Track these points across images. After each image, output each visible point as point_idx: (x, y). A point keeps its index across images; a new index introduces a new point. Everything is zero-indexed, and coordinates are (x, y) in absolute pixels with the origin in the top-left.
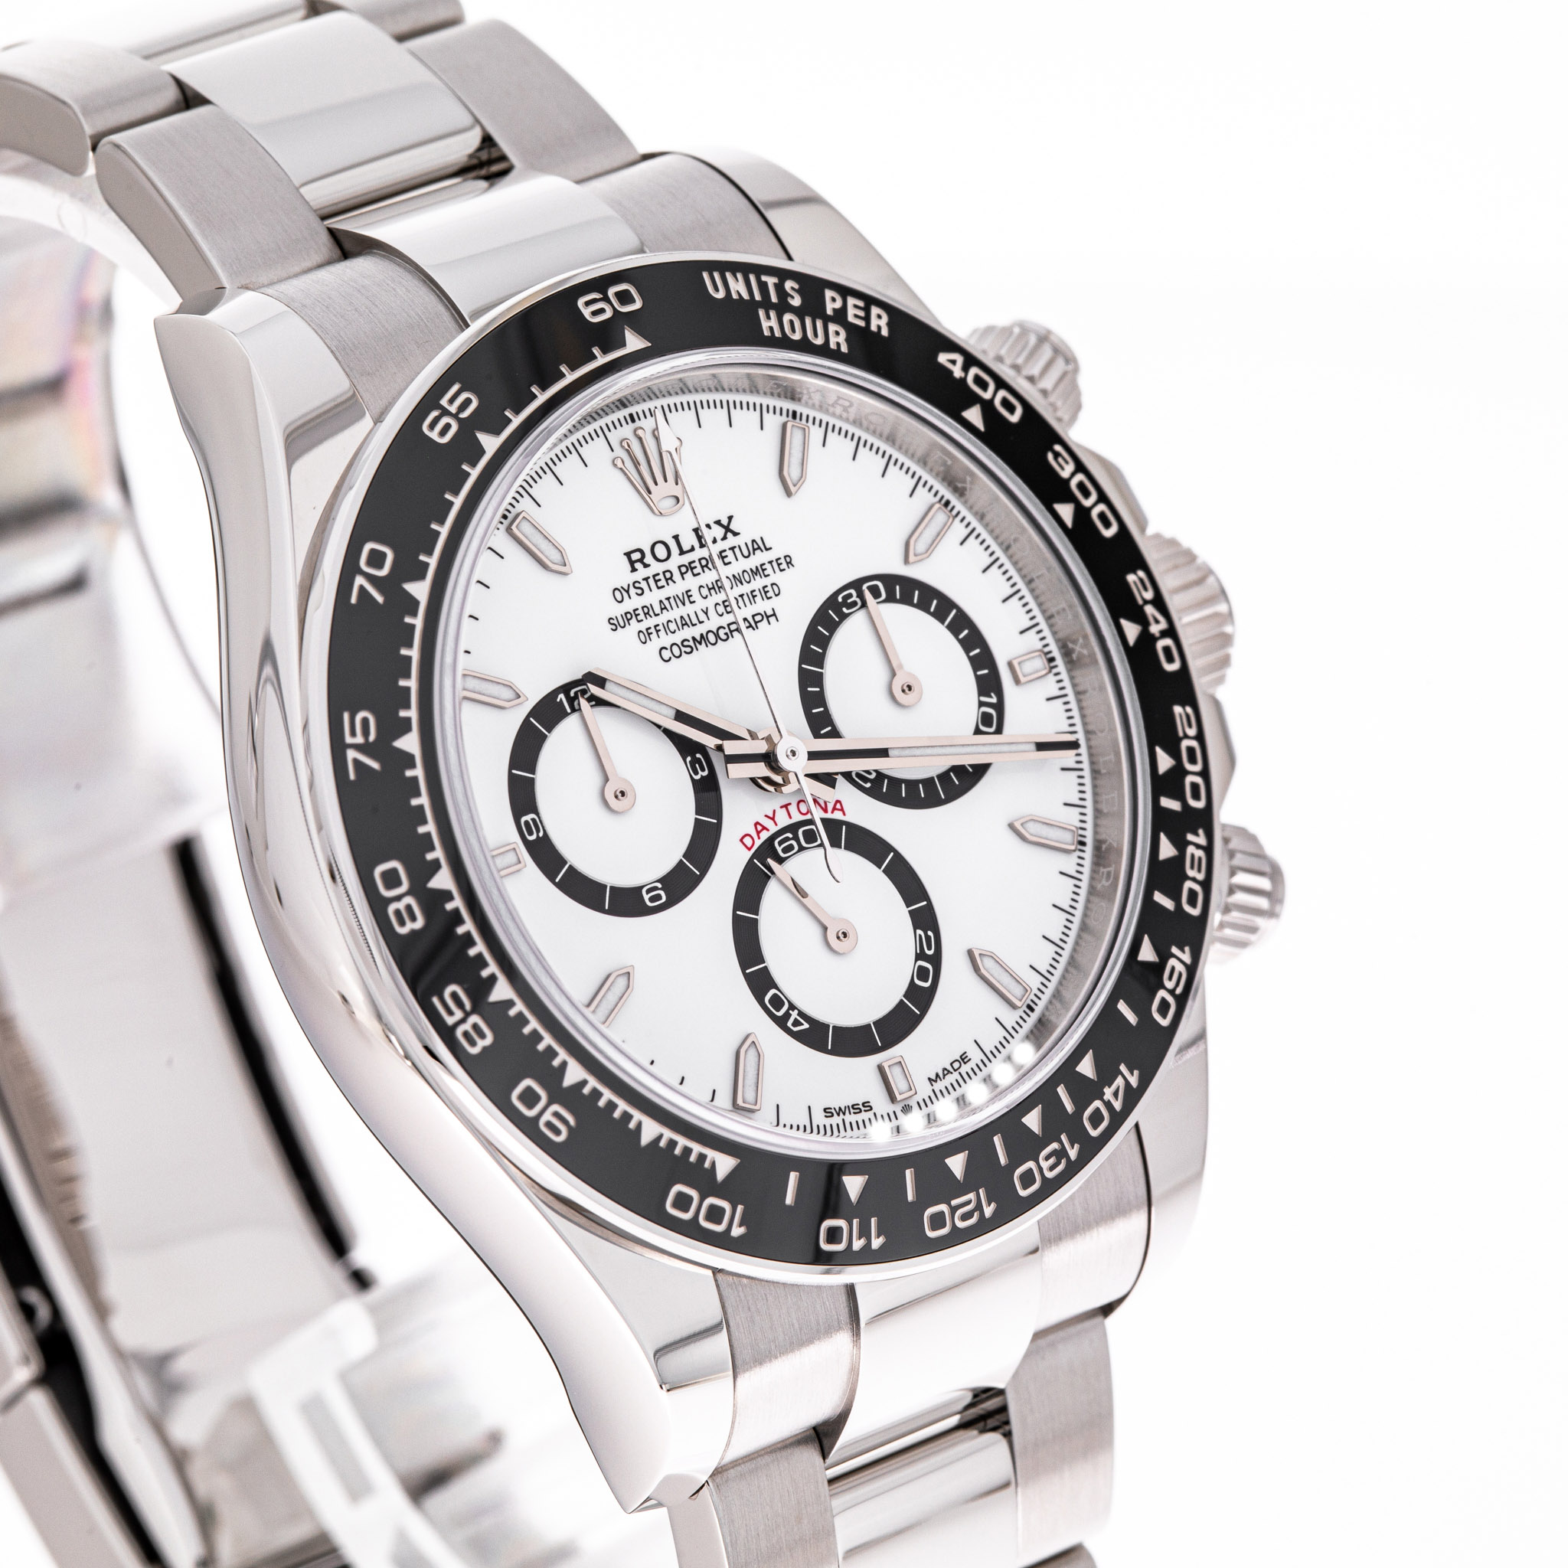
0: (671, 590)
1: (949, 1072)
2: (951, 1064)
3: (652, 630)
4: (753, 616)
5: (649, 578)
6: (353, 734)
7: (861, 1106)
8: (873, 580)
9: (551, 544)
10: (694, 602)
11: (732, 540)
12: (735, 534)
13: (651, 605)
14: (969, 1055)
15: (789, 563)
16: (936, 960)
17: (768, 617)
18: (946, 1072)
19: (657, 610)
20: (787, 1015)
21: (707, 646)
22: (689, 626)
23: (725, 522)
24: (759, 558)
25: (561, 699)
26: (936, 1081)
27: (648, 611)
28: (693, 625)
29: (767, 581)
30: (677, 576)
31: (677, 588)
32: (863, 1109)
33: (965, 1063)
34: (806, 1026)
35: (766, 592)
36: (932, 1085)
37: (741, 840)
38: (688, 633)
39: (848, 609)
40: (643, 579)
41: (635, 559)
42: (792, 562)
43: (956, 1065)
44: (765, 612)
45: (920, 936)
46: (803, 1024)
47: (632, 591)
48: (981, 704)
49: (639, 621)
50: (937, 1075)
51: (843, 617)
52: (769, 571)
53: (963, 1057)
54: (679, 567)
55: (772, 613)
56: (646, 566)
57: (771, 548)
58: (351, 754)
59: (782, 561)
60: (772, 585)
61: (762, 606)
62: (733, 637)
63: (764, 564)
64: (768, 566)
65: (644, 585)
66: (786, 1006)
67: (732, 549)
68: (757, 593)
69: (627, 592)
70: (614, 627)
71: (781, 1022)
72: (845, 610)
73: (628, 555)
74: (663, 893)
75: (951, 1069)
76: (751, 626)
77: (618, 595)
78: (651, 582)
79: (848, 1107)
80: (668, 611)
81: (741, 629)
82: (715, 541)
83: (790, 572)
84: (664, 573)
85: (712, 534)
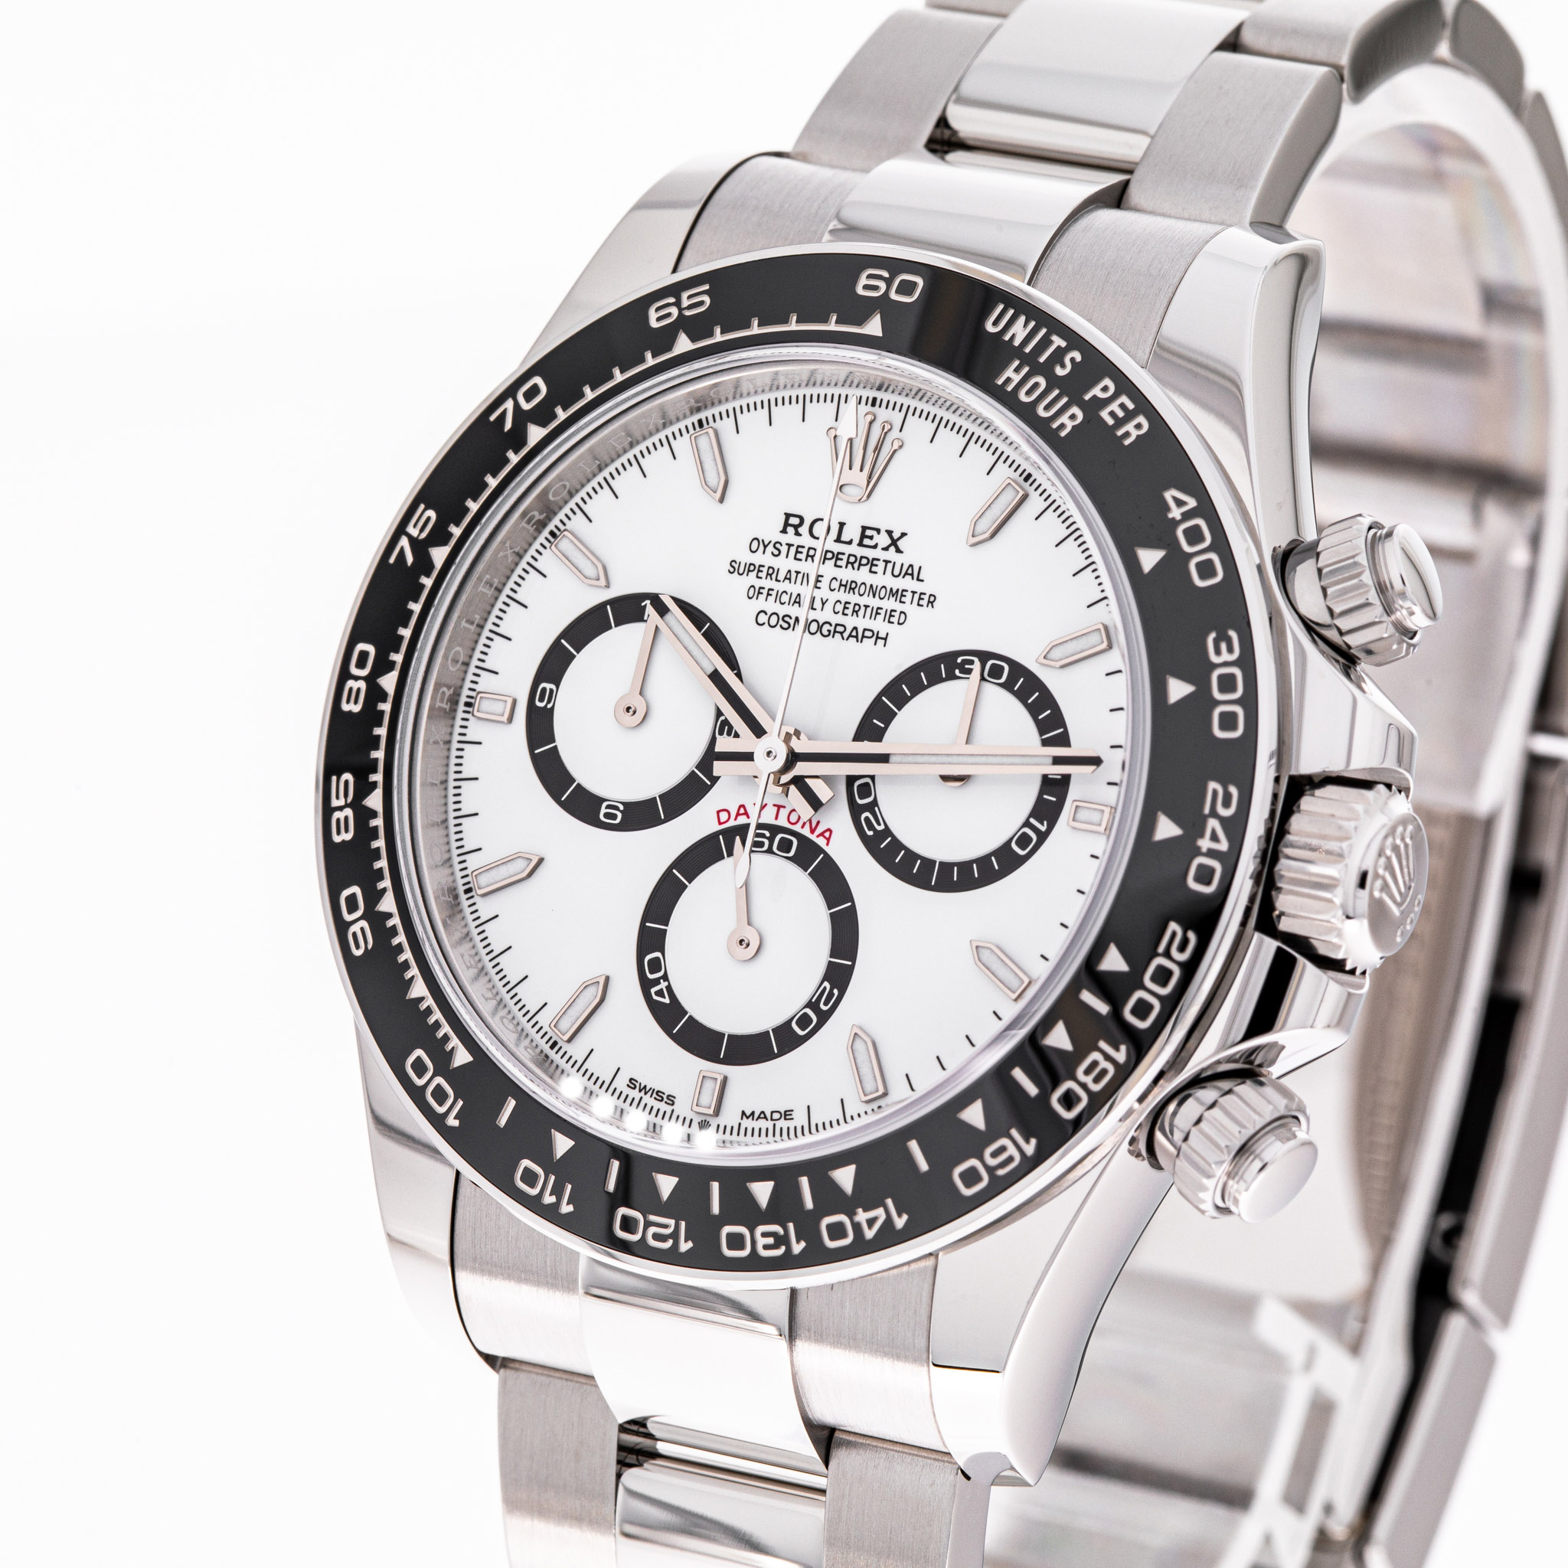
0: (805, 567)
1: (765, 1118)
2: (772, 1112)
3: (765, 592)
4: (865, 630)
5: (793, 545)
6: (415, 526)
7: (665, 1097)
8: (1003, 661)
9: (715, 467)
10: (819, 588)
11: (891, 554)
12: (898, 551)
13: (778, 569)
14: (794, 1115)
15: (931, 603)
16: (824, 1017)
17: (878, 638)
18: (762, 1116)
19: (781, 577)
20: (657, 982)
21: (804, 632)
22: (800, 606)
23: (896, 536)
24: (907, 583)
25: (646, 605)
26: (748, 1118)
27: (772, 573)
28: (804, 607)
29: (899, 607)
30: (819, 557)
31: (810, 568)
32: (665, 1099)
33: (785, 1119)
34: (667, 1000)
35: (891, 616)
36: (742, 1119)
37: (718, 812)
38: (795, 611)
39: (960, 673)
40: (787, 544)
41: (791, 522)
42: (934, 604)
43: (776, 1116)
44: (878, 632)
45: (825, 988)
46: (665, 998)
47: (770, 548)
48: (1027, 824)
49: (757, 577)
50: (753, 1113)
51: (951, 677)
52: (908, 598)
53: (788, 1113)
54: (827, 552)
55: (884, 636)
56: (797, 534)
57: (922, 581)
58: (404, 541)
59: (926, 597)
60: (901, 612)
61: (879, 625)
62: (833, 637)
63: (907, 591)
64: (909, 595)
65: (784, 549)
66: (661, 973)
67: (887, 562)
68: (883, 612)
69: (765, 547)
70: (732, 570)
71: (646, 985)
72: (957, 672)
73: (788, 516)
74: (620, 815)
75: (769, 1117)
76: (856, 637)
77: (755, 545)
78: (793, 550)
79: (654, 1090)
80: (790, 582)
81: (846, 635)
82: (875, 547)
83: (925, 611)
84: (809, 549)
85: (877, 539)
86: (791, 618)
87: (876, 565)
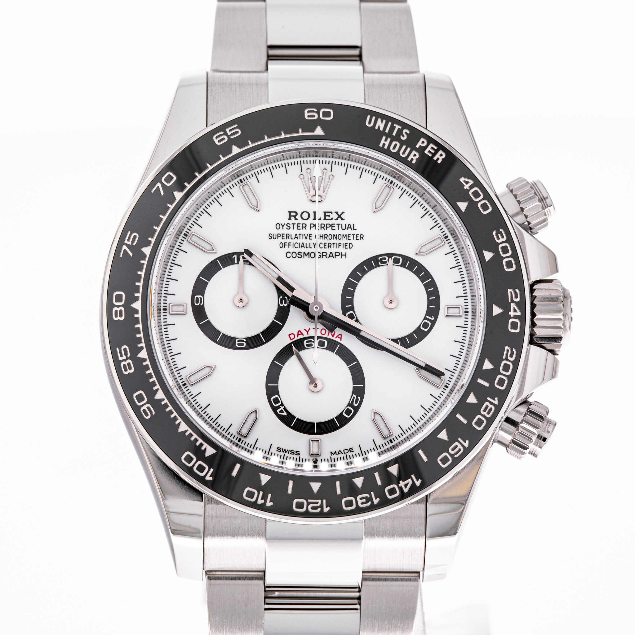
0: (303, 232)
1: (341, 453)
2: (344, 450)
3: (287, 244)
4: (335, 253)
5: (295, 224)
6: (128, 240)
8: (398, 256)
9: (254, 197)
10: (311, 239)
11: (339, 221)
12: (342, 219)
13: (291, 234)
14: (354, 449)
16: (357, 409)
17: (342, 255)
19: (293, 237)
20: (279, 407)
21: (309, 257)
22: (304, 248)
23: (340, 213)
24: (349, 232)
25: (234, 257)
26: (334, 454)
27: (288, 236)
28: (306, 248)
29: (348, 242)
30: (308, 227)
31: (306, 232)
32: (295, 453)
33: (350, 452)
34: (285, 414)
35: (345, 246)
36: (331, 455)
37: (289, 335)
38: (303, 250)
40: (292, 224)
41: (292, 215)
42: (363, 238)
43: (346, 451)
44: (342, 253)
45: (354, 397)
46: (284, 413)
47: (285, 226)
48: (425, 318)
49: (282, 239)
50: (336, 452)
51: (378, 266)
52: (351, 238)
53: (351, 449)
54: (311, 224)
55: (345, 254)
57: (356, 230)
58: (125, 247)
59: (359, 236)
60: (350, 243)
61: (341, 250)
62: (322, 258)
63: (350, 235)
64: (351, 236)
65: (292, 226)
66: (280, 403)
67: (338, 224)
68: (342, 245)
69: (283, 226)
70: (270, 238)
71: (274, 409)
72: (380, 263)
73: (290, 212)
74: (245, 344)
75: (343, 452)
76: (333, 256)
77: (278, 226)
78: (295, 226)
79: (289, 450)
80: (298, 239)
81: (328, 256)
82: (332, 219)
83: (360, 241)
84: (303, 224)
85: (331, 216)
86: (302, 253)
87: (334, 226)
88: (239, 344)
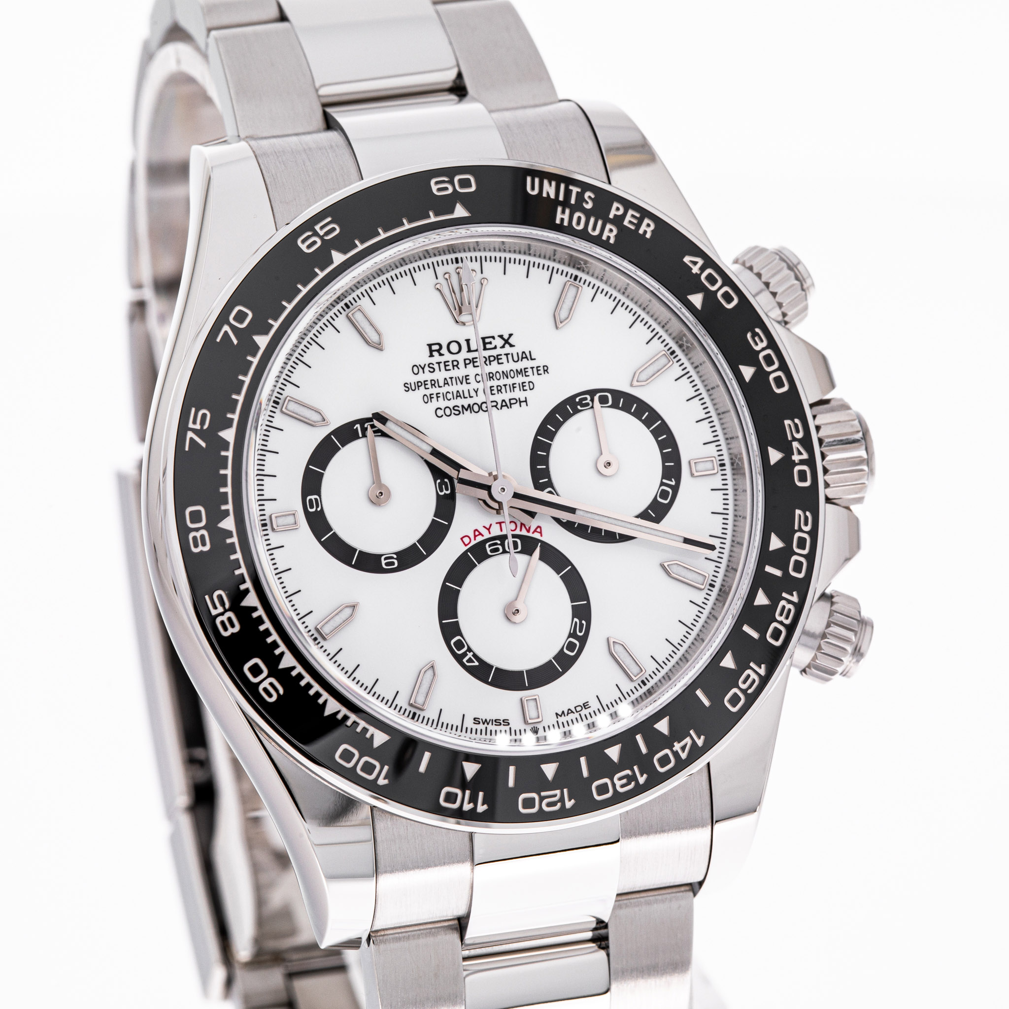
0: (455, 373)
1: (572, 712)
2: (575, 708)
3: (435, 396)
4: (510, 400)
5: (441, 362)
6: (194, 422)
7: (501, 722)
8: (605, 392)
9: (374, 328)
10: (469, 383)
11: (507, 349)
12: (511, 346)
13: (438, 380)
14: (590, 704)
15: (546, 371)
16: (583, 640)
17: (520, 402)
18: (570, 712)
19: (441, 384)
20: (465, 654)
21: (471, 413)
22: (461, 398)
23: (506, 337)
24: (525, 364)
25: (357, 428)
26: (561, 716)
27: (434, 383)
28: (465, 398)
29: (526, 379)
30: (462, 365)
31: (460, 372)
33: (585, 709)
34: (476, 663)
35: (523, 386)
36: (557, 718)
37: (462, 539)
38: (460, 402)
39: (581, 407)
40: (437, 363)
41: (434, 349)
42: (548, 371)
43: (579, 709)
44: (519, 399)
45: (576, 622)
46: (474, 662)
47: (426, 369)
48: (662, 484)
49: (426, 388)
50: (563, 712)
51: (576, 411)
52: (530, 372)
53: (585, 705)
54: (465, 360)
55: (524, 400)
56: (441, 355)
57: (535, 359)
58: (190, 434)
59: (541, 368)
60: (529, 382)
61: (518, 394)
62: (491, 410)
63: (527, 368)
64: (530, 370)
65: (436, 366)
66: (466, 648)
67: (507, 355)
68: (517, 385)
69: (423, 369)
70: (407, 389)
71: (459, 659)
72: (579, 407)
73: (430, 346)
74: (396, 562)
75: (574, 711)
76: (506, 405)
77: (416, 369)
78: (442, 365)
79: (492, 720)
80: (449, 385)
81: (499, 406)
82: (495, 347)
83: (544, 376)
84: (453, 361)
85: (494, 343)
86: (458, 407)
87: (501, 359)
88: (387, 564)
